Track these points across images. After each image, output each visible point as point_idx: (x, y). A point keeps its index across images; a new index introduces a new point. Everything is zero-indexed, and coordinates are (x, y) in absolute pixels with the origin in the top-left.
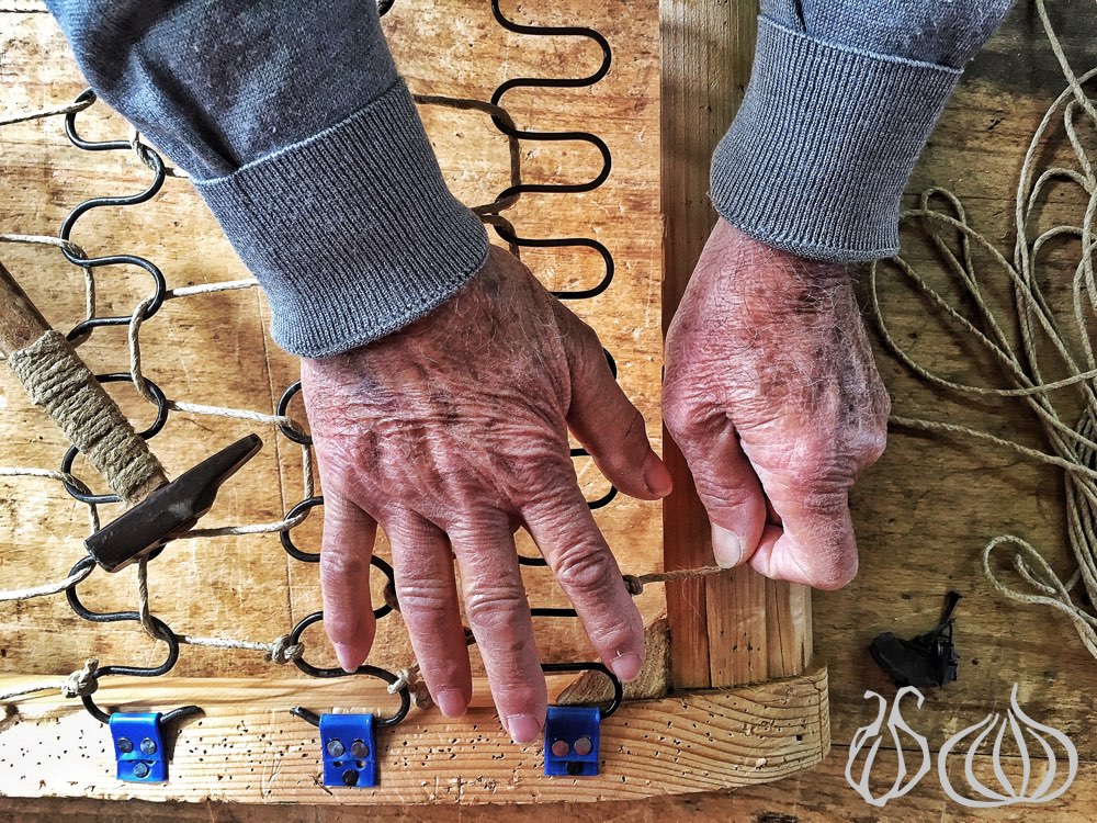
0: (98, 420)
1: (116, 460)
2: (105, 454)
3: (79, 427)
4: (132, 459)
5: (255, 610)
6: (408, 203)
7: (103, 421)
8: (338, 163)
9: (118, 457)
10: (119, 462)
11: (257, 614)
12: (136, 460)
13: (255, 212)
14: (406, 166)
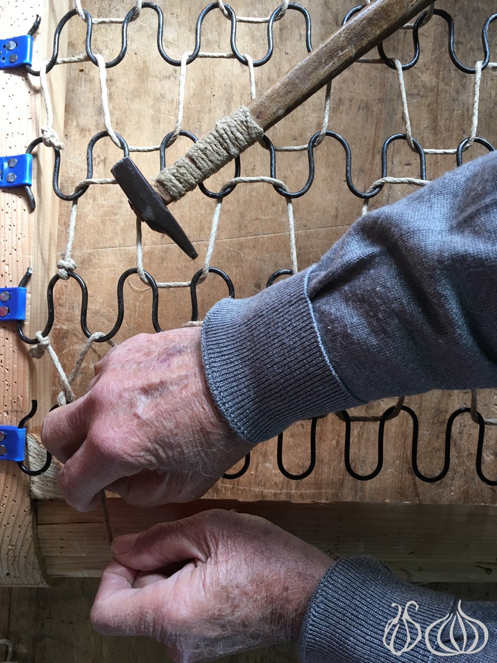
0: (205, 161)
1: (180, 173)
2: (184, 167)
3: (201, 151)
4: (181, 183)
5: (104, 226)
6: (285, 401)
7: (205, 164)
8: (308, 363)
9: (182, 174)
10: (179, 175)
11: (102, 227)
12: (181, 185)
13: (285, 307)
14: (308, 403)
